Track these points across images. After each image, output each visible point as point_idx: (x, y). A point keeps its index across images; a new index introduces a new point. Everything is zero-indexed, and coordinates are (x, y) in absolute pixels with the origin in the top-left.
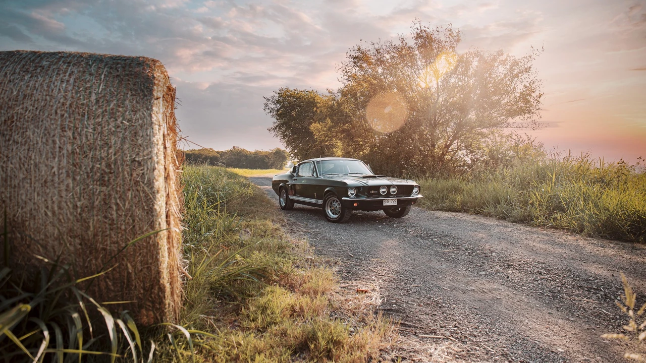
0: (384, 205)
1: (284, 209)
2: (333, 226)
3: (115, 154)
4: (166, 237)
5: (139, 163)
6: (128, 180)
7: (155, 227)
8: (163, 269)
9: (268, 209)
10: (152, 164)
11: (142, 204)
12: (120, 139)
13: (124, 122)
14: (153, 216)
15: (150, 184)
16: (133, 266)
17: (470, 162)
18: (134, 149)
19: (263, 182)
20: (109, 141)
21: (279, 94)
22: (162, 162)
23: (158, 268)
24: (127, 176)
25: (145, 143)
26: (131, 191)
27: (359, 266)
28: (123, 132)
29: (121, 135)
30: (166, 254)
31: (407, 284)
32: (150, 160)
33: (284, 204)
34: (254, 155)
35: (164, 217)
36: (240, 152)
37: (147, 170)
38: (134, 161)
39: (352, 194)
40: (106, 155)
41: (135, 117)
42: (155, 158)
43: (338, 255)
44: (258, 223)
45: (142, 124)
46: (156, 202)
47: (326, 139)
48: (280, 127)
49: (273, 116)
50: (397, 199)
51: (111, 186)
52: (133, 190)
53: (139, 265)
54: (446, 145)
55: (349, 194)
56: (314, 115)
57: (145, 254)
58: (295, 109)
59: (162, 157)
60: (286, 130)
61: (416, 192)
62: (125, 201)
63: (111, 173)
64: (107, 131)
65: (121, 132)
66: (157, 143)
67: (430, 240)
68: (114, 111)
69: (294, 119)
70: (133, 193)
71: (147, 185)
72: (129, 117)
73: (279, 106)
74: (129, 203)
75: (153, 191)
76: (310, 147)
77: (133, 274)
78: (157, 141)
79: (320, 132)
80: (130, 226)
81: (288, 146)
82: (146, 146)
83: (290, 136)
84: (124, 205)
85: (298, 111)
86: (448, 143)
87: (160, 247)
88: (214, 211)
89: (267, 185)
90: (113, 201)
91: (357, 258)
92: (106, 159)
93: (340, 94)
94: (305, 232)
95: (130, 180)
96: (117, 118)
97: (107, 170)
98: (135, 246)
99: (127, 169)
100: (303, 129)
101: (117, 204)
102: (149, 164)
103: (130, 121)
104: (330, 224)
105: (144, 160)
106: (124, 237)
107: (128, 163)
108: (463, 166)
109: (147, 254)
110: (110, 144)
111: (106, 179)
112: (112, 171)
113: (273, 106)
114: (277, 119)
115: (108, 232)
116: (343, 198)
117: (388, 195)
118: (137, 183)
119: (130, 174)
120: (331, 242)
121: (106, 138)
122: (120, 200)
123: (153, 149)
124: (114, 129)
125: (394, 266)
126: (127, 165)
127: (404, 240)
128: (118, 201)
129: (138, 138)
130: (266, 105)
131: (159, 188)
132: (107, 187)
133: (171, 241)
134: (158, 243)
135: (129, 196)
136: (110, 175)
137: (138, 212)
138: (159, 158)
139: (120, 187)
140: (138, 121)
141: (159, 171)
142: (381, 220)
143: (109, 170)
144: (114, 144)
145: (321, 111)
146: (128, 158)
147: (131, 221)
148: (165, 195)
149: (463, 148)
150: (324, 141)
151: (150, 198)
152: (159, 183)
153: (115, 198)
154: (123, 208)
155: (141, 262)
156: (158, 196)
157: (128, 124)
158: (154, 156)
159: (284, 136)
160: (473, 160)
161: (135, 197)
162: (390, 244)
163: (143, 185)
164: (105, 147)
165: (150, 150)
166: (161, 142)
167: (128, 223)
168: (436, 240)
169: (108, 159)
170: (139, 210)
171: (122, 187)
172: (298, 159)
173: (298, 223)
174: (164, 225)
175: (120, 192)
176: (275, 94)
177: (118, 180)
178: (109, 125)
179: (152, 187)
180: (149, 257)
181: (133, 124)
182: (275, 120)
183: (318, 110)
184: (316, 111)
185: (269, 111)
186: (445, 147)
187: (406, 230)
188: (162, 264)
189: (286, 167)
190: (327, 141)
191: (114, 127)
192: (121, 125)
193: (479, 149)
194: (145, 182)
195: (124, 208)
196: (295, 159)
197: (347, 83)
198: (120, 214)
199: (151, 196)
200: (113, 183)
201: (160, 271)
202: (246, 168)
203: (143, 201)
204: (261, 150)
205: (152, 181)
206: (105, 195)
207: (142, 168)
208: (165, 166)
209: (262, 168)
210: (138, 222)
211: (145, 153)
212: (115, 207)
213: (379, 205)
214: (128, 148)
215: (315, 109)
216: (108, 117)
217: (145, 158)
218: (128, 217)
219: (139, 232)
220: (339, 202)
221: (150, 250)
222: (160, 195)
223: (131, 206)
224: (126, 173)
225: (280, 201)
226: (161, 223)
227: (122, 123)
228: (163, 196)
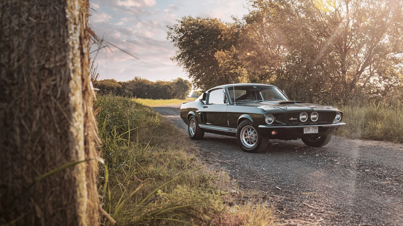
0: (305, 133)
1: (194, 138)
2: (250, 157)
3: (18, 60)
4: (84, 170)
5: (50, 72)
6: (36, 93)
7: (71, 157)
8: (82, 213)
9: (179, 139)
10: (67, 73)
11: (54, 126)
12: (25, 41)
13: (30, 18)
14: (68, 142)
15: (64, 100)
16: (42, 209)
17: (383, 89)
18: (43, 53)
19: (167, 111)
20: (11, 43)
21: (182, 22)
22: (80, 71)
23: (75, 211)
24: (34, 88)
25: (57, 46)
26: (40, 108)
27: (291, 201)
28: (29, 31)
29: (26, 35)
30: (85, 193)
31: (353, 222)
32: (64, 68)
33: (194, 134)
34: (156, 85)
35: (81, 143)
36: (142, 82)
37: (60, 81)
38: (43, 68)
39: (270, 122)
40: (7, 61)
41: (44, 12)
42: (71, 64)
43: (264, 189)
44: (171, 152)
45: (53, 21)
46: (71, 124)
47: (231, 67)
48: (183, 56)
49: (175, 45)
50: (319, 127)
51: (13, 102)
52: (42, 107)
53: (50, 207)
54: (357, 70)
55: (266, 120)
56: (217, 43)
57: (58, 193)
58: (198, 37)
59: (78, 65)
60: (189, 59)
61: (338, 119)
62: (31, 122)
63: (13, 84)
64: (8, 30)
65: (26, 31)
66: (72, 45)
67: (361, 171)
68: (18, 5)
69: (198, 48)
70: (42, 112)
71: (61, 100)
72: (36, 13)
73: (182, 35)
74: (37, 125)
75: (68, 108)
76: (213, 76)
77: (42, 221)
78: (73, 43)
79: (224, 60)
80: (38, 155)
81: (191, 75)
82: (59, 49)
83: (193, 65)
84: (31, 127)
85: (202, 40)
86: (359, 70)
87: (77, 183)
88: (124, 140)
89: (172, 115)
90: (16, 122)
91: (286, 192)
92: (7, 66)
93: (245, 21)
94: (221, 163)
95: (38, 94)
96: (21, 14)
97: (9, 81)
98: (45, 182)
99: (35, 79)
100: (207, 57)
101: (21, 126)
102: (63, 72)
103: (38, 17)
104: (246, 154)
105: (56, 67)
106: (31, 170)
107: (35, 71)
108: (377, 93)
109: (61, 192)
110: (12, 46)
111: (7, 92)
112: (15, 82)
113: (176, 35)
114: (180, 48)
115: (10, 164)
116: (260, 126)
117: (309, 122)
118: (47, 97)
119: (38, 86)
120: (252, 174)
121: (8, 39)
122: (25, 121)
123: (67, 54)
124: (17, 28)
125: (331, 201)
126: (34, 74)
127: (333, 171)
128: (23, 122)
129: (48, 38)
130: (169, 34)
131: (75, 104)
132: (9, 102)
133: (90, 175)
134: (75, 178)
135: (36, 115)
136: (12, 88)
137: (50, 137)
138: (76, 65)
139: (25, 104)
140: (49, 18)
141: (75, 82)
142: (301, 150)
143: (11, 81)
144: (18, 47)
145: (226, 39)
146: (36, 65)
147: (40, 148)
148: (83, 115)
149: (376, 74)
150: (229, 69)
151: (65, 118)
152: (76, 98)
153: (19, 118)
154: (29, 131)
155: (53, 203)
156: (75, 115)
157: (35, 21)
158: (68, 62)
159: (188, 65)
160: (386, 87)
161: (45, 116)
162: (318, 175)
163: (55, 100)
164: (6, 51)
165: (64, 54)
166: (77, 46)
167: (36, 151)
168: (368, 170)
169: (9, 66)
170: (50, 134)
171: (27, 103)
172: (201, 88)
173: (211, 153)
174: (82, 156)
175: (25, 109)
176: (177, 23)
177: (23, 93)
178: (10, 22)
179: (67, 104)
180: (63, 196)
181: (42, 21)
182: (178, 49)
183: (222, 38)
184: (221, 39)
185: (172, 40)
186: (357, 74)
187: (331, 160)
188: (80, 207)
189: (188, 97)
190: (233, 68)
191: (18, 25)
192: (26, 22)
193: (393, 74)
194: (58, 96)
195: (31, 130)
196: (198, 87)
197: (252, 9)
198: (25, 139)
199: (66, 115)
200: (16, 98)
201: (78, 216)
202: (149, 98)
203: (55, 121)
204: (163, 81)
205: (66, 94)
206: (5, 114)
207: (54, 78)
208: (82, 76)
209: (164, 98)
210: (49, 150)
211: (58, 58)
212: (18, 130)
213: (299, 133)
214: (36, 51)
215: (219, 37)
216: (10, 13)
217: (58, 64)
218: (36, 143)
219: (49, 164)
220: (255, 130)
221: (64, 188)
222: (76, 113)
223: (40, 129)
224: (32, 84)
225: (189, 130)
226: (79, 152)
227: (28, 20)
228: (81, 115)
